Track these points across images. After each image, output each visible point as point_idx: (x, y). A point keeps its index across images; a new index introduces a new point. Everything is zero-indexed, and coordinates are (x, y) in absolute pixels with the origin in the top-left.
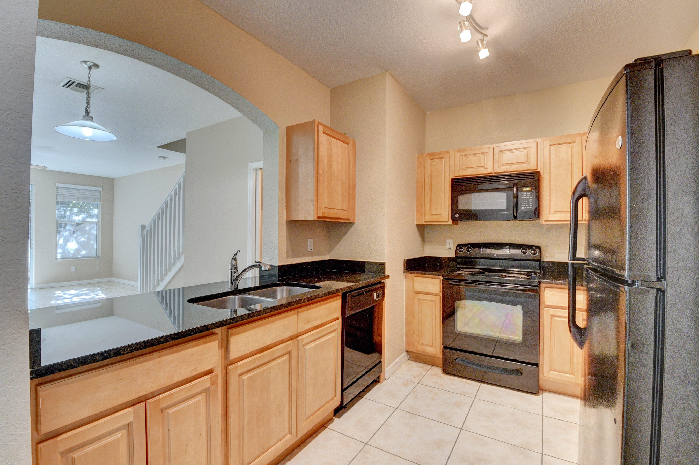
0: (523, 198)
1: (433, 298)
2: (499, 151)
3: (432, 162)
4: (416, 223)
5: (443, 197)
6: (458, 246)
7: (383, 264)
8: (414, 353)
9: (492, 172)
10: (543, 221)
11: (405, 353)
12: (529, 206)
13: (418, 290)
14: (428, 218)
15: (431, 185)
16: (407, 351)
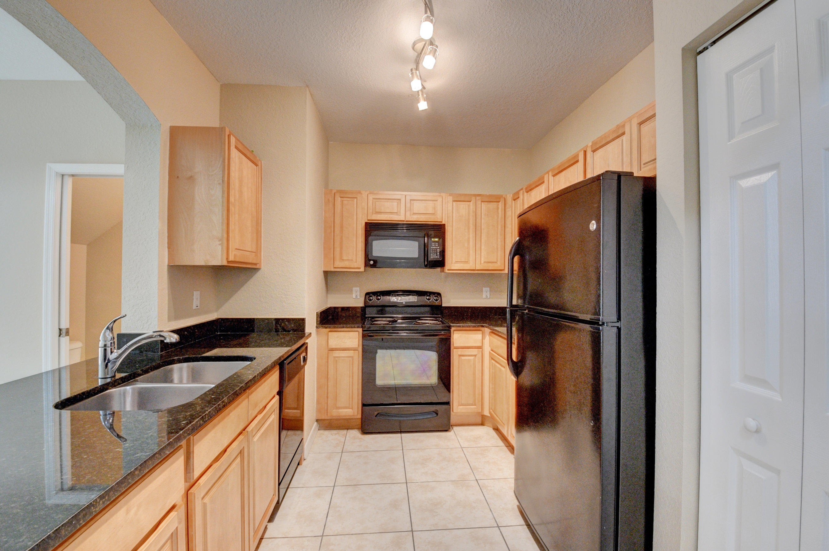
0: (432, 247)
1: (351, 353)
2: (411, 200)
3: (343, 201)
4: (323, 270)
5: (355, 241)
6: (367, 294)
7: (303, 320)
8: (324, 420)
9: (404, 219)
10: (447, 270)
11: (316, 423)
12: (437, 256)
13: (334, 347)
14: (338, 264)
15: (342, 227)
16: (317, 421)
